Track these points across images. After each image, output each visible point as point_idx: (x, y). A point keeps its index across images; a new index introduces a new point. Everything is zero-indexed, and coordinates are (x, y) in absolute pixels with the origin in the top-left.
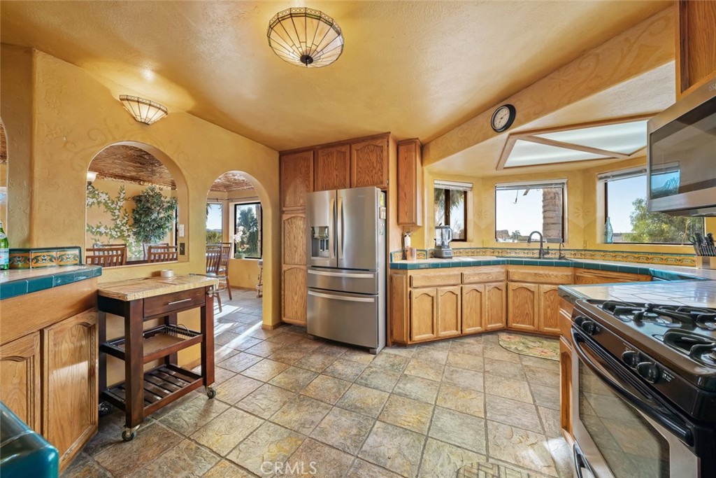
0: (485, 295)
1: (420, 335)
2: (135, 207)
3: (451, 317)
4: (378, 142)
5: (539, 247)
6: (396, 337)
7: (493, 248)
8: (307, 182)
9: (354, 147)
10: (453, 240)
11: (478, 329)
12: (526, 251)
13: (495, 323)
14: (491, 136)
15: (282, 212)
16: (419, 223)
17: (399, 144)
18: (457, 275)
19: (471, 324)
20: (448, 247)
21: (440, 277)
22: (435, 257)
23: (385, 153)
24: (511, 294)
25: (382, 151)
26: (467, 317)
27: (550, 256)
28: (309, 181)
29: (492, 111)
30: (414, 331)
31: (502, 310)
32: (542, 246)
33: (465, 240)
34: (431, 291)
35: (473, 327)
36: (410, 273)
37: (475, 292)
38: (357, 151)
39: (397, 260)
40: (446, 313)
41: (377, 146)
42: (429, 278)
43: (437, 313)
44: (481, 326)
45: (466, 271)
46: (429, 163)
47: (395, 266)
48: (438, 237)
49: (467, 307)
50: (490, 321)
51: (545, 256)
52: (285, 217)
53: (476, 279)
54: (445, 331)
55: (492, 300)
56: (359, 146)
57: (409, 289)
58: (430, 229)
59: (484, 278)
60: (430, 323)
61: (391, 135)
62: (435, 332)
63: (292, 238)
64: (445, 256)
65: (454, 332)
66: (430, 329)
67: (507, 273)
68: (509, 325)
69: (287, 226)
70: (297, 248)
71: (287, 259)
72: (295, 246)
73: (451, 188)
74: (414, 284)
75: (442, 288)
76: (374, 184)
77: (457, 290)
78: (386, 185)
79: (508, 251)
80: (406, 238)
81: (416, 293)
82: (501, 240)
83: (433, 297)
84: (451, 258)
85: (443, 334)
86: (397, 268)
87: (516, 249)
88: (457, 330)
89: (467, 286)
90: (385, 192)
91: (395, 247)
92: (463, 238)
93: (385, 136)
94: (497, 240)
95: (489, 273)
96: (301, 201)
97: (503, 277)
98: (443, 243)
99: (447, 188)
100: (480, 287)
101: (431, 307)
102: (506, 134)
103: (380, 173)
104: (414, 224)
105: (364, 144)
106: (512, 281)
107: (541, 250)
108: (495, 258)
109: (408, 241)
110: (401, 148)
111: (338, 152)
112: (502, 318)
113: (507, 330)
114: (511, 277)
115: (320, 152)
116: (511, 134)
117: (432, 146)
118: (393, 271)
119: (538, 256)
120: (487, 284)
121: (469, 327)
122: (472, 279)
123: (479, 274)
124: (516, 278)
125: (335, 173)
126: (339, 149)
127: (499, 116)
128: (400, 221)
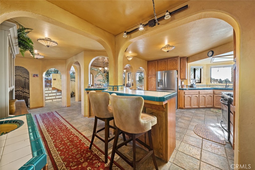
0: (206, 98)
1: (187, 106)
2: (106, 75)
3: (196, 103)
4: (176, 59)
5: (226, 85)
6: (180, 106)
7: (210, 85)
8: (155, 69)
9: (168, 60)
10: (196, 83)
11: (204, 106)
12: (221, 86)
13: (209, 105)
14: (208, 58)
15: (148, 76)
16: (186, 78)
17: (181, 58)
18: (198, 92)
19: (202, 105)
20: (195, 85)
21: (192, 92)
22: (191, 87)
23: (177, 61)
24: (215, 98)
25: (176, 61)
26: (201, 103)
27: (229, 87)
28: (156, 68)
29: (208, 51)
30: (185, 105)
31: (212, 102)
32: (226, 84)
33: (200, 83)
34: (190, 96)
35: (202, 106)
36: (184, 91)
37: (203, 97)
38: (169, 61)
39: (180, 88)
40: (194, 101)
41: (175, 60)
42: (189, 92)
43: (192, 101)
44: (205, 106)
45: (200, 91)
46: (189, 63)
47: (180, 89)
48: (192, 82)
49: (201, 101)
50: (208, 104)
51: (228, 87)
52: (149, 77)
53: (204, 93)
54: (194, 106)
55: (208, 99)
56: (170, 60)
57: (184, 95)
58: (190, 80)
59: (206, 93)
60: (190, 104)
61: (179, 57)
62: (191, 106)
63: (151, 82)
64: (194, 87)
65: (196, 107)
66: (190, 105)
67: (214, 92)
68: (214, 106)
69: (150, 79)
70: (152, 85)
71: (150, 87)
72: (152, 84)
73: (196, 68)
74: (185, 94)
75: (193, 95)
76: (174, 69)
77: (198, 96)
78: (177, 69)
79: (215, 86)
80: (182, 82)
81: (186, 96)
82: (212, 83)
83: (190, 97)
84: (196, 88)
85: (193, 107)
86: (181, 90)
87: (217, 85)
88: (197, 106)
89: (200, 95)
90: (177, 71)
91: (179, 84)
92: (200, 82)
93: (177, 57)
94: (211, 83)
95: (208, 92)
96: (154, 73)
97: (212, 93)
98: (193, 84)
99: (195, 68)
100: (205, 95)
101: (190, 100)
102: (212, 57)
103: (176, 66)
104: (185, 79)
105: (172, 59)
106: (215, 94)
107: (226, 86)
108: (210, 88)
109: (183, 83)
110: (181, 59)
111: (164, 61)
112: (212, 104)
113: (213, 107)
114: (215, 93)
115: (159, 61)
116: (213, 57)
117: (190, 58)
118: (179, 90)
119: (225, 87)
120: (207, 95)
121: (201, 106)
122: (202, 93)
123: (204, 92)
124: (216, 93)
125: (163, 66)
126: (164, 60)
127: (209, 53)
128: (181, 78)
